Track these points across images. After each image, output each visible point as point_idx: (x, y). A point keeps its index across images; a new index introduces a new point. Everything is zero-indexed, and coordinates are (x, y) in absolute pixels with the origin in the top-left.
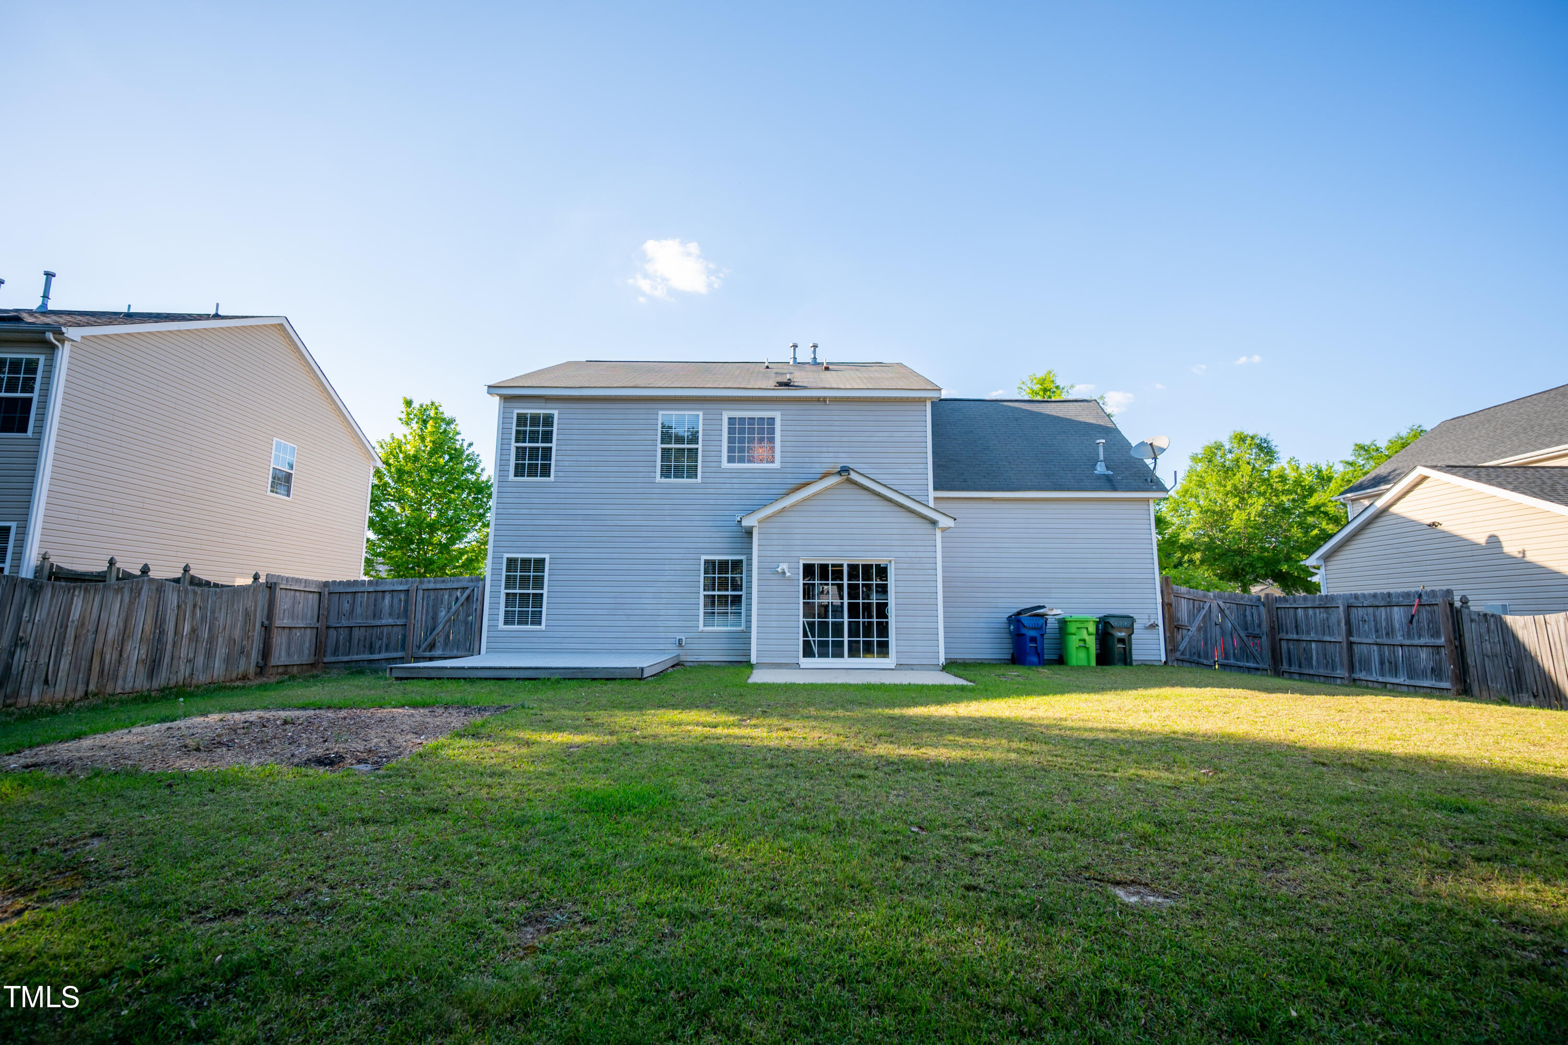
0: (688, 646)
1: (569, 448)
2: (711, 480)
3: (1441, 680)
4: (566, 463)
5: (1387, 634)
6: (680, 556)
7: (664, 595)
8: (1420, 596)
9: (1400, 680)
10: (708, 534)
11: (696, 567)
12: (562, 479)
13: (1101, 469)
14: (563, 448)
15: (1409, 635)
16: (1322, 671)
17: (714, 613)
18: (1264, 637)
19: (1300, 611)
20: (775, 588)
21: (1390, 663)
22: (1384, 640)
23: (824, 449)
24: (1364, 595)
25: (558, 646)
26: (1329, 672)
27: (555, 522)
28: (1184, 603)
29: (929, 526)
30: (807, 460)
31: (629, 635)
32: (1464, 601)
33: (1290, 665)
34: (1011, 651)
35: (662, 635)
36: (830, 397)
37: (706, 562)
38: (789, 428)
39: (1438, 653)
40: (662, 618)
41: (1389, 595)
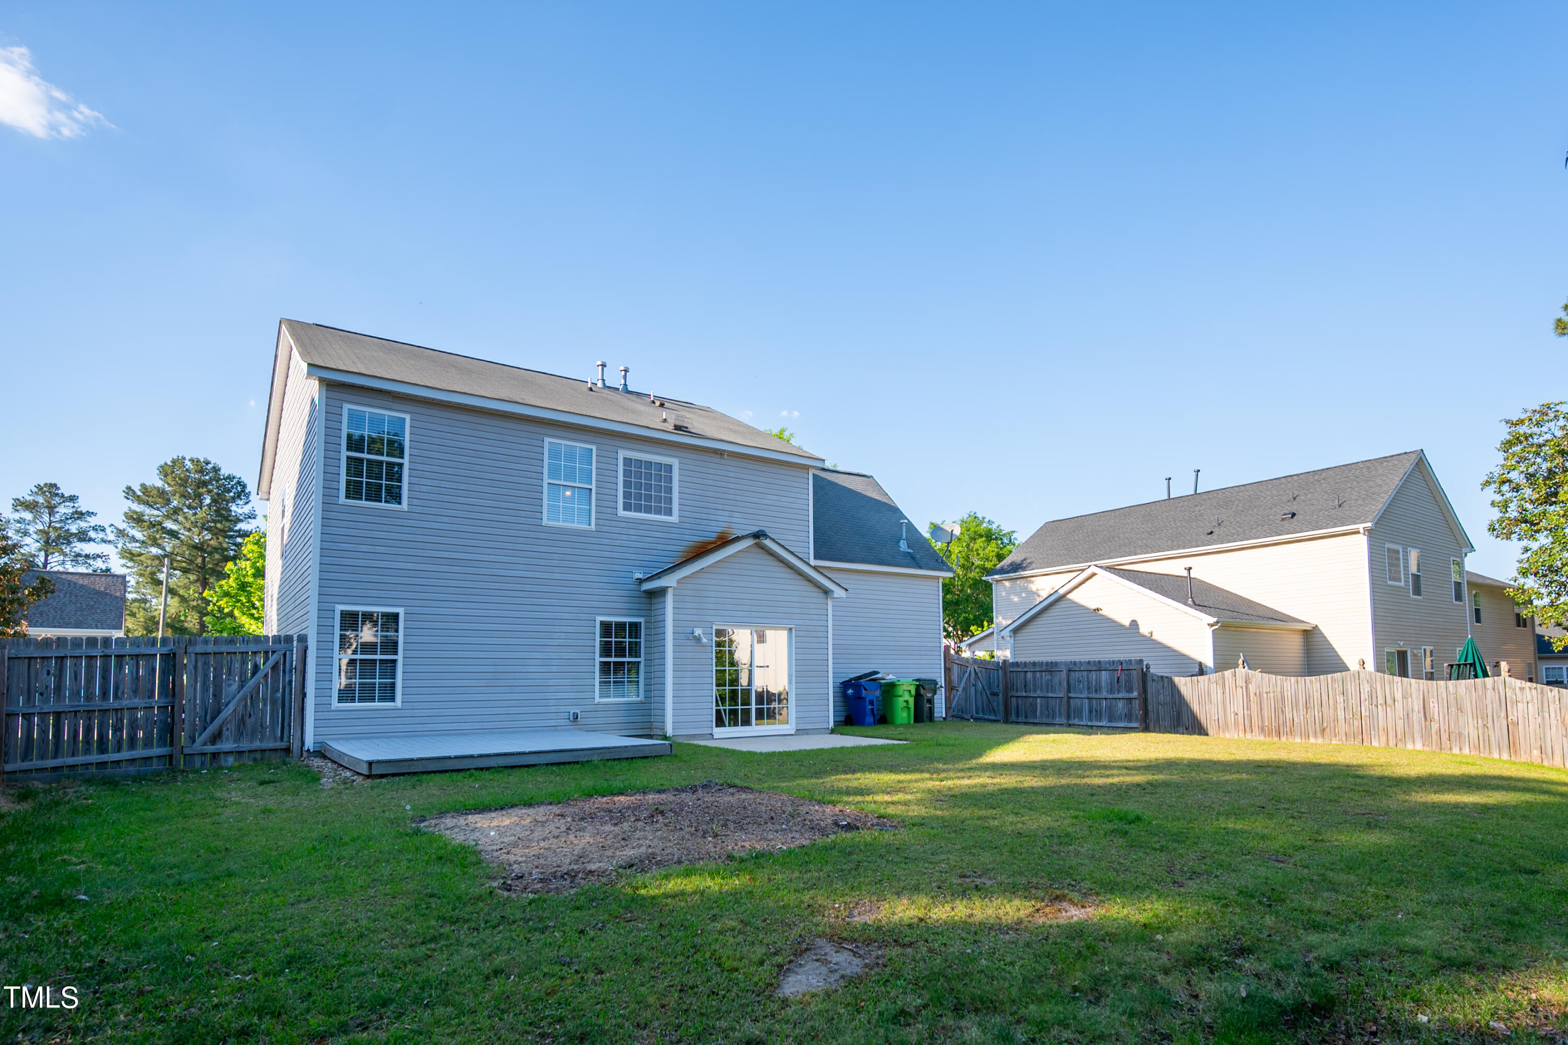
0: (584, 721)
1: (427, 468)
2: (605, 529)
3: (1131, 722)
4: (424, 489)
5: (1096, 691)
6: (572, 616)
7: (554, 662)
8: (1121, 663)
9: (1103, 723)
10: (603, 592)
11: (590, 630)
12: (419, 509)
13: (903, 546)
14: (419, 467)
15: (1111, 691)
16: (1045, 720)
17: (610, 682)
18: (1001, 695)
19: (1029, 675)
20: (689, 655)
21: (1096, 711)
22: (1094, 695)
23: (721, 507)
24: (1080, 662)
25: (420, 728)
26: (1050, 721)
27: (410, 566)
28: (955, 667)
29: (822, 595)
30: (704, 516)
31: (512, 710)
32: (1148, 667)
33: (1018, 717)
34: (844, 714)
35: (553, 709)
36: (729, 452)
37: (602, 623)
38: (688, 479)
39: (1130, 703)
40: (552, 689)
41: (1099, 662)
